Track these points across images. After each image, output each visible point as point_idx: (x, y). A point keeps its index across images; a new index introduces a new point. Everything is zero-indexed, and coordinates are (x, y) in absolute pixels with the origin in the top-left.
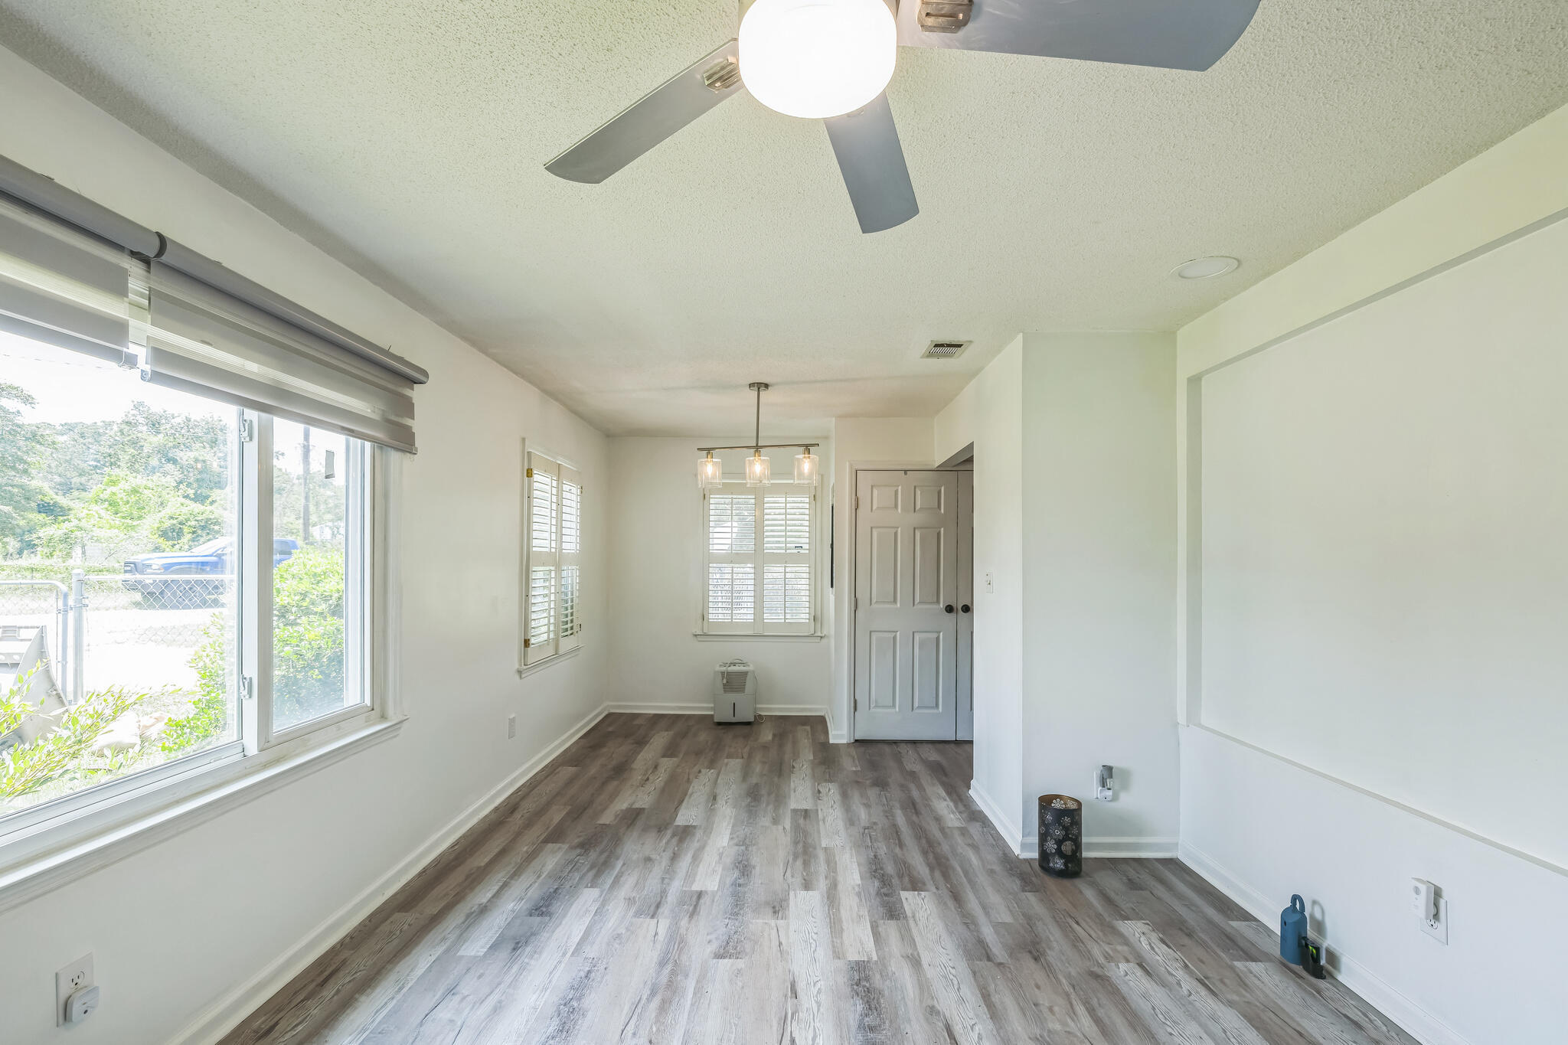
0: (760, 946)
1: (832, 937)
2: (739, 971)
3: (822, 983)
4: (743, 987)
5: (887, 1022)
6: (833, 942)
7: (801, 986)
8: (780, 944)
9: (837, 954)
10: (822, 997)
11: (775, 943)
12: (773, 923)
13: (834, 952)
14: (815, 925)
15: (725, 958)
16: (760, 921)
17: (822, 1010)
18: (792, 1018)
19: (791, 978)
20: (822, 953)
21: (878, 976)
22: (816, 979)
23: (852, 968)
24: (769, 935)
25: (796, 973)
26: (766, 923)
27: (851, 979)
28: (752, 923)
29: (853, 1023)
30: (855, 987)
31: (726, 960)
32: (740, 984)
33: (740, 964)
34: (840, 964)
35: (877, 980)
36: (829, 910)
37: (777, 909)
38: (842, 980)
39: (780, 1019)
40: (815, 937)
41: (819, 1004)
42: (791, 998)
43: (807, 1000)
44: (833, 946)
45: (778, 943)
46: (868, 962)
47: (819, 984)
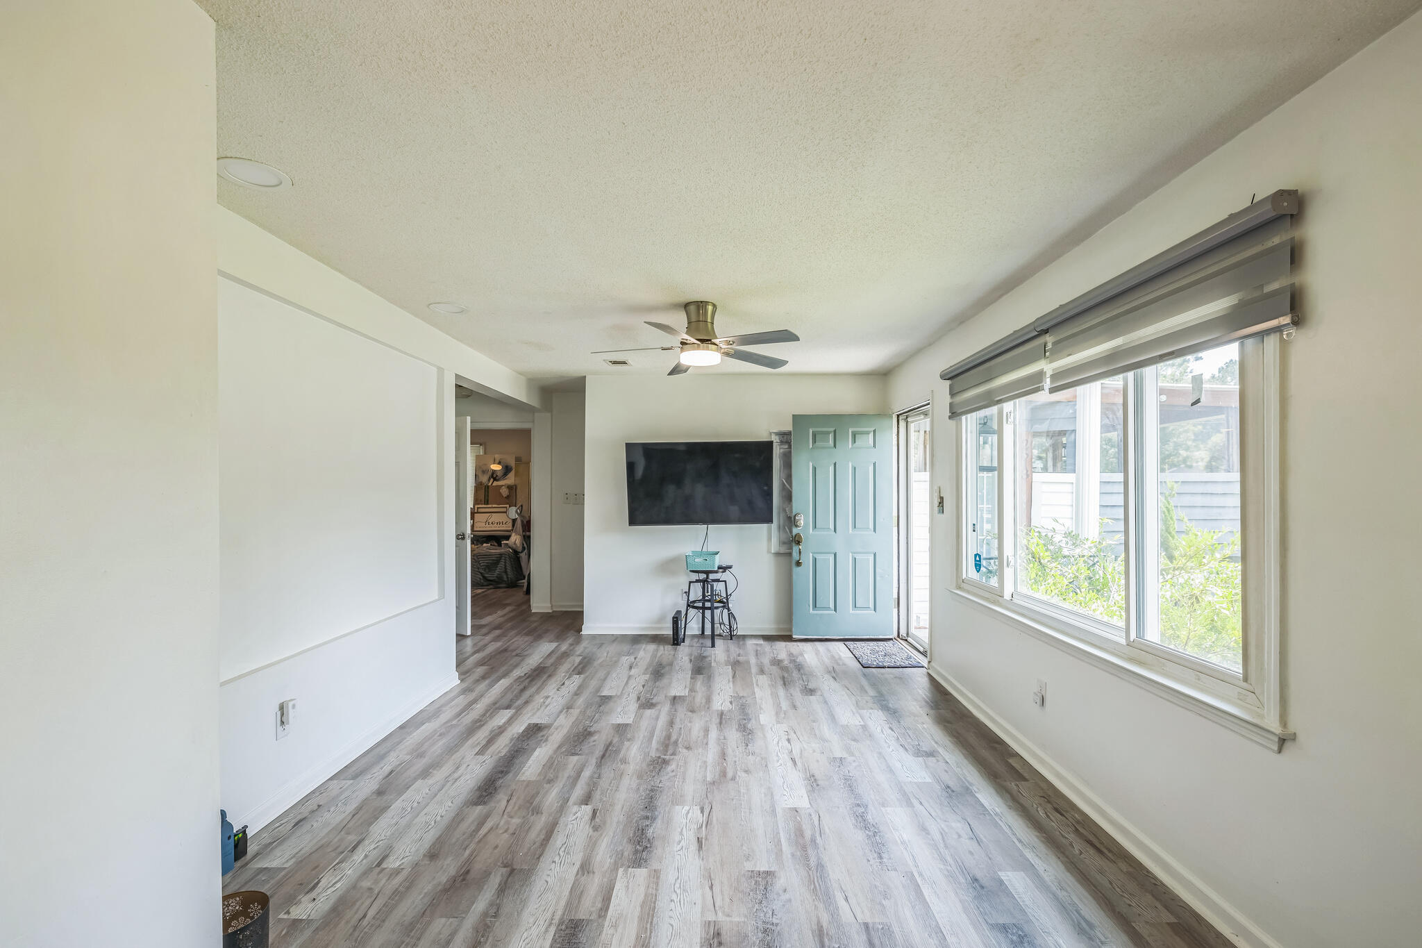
0: (731, 885)
1: (656, 895)
2: (748, 859)
3: (675, 849)
4: (742, 845)
5: (634, 821)
6: (657, 890)
7: (694, 847)
8: (711, 887)
9: (656, 875)
10: (677, 838)
11: (717, 889)
12: (721, 917)
13: (658, 878)
14: (671, 913)
15: (764, 872)
16: (736, 919)
17: (680, 830)
18: (702, 825)
19: (701, 852)
20: (669, 876)
21: (626, 854)
22: (680, 853)
23: (646, 861)
24: (723, 900)
25: (697, 857)
26: (728, 916)
27: (650, 852)
28: (746, 916)
29: (659, 822)
30: (649, 846)
31: (762, 869)
32: (744, 848)
33: (749, 866)
34: (655, 865)
35: (628, 850)
36: (650, 938)
37: (716, 940)
38: (658, 852)
39: (711, 824)
40: (674, 897)
41: (681, 833)
42: (702, 838)
43: (690, 836)
44: (657, 884)
45: (714, 888)
46: (629, 867)
47: (678, 848)
